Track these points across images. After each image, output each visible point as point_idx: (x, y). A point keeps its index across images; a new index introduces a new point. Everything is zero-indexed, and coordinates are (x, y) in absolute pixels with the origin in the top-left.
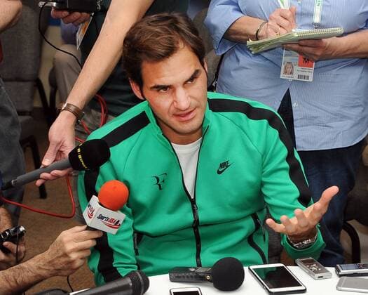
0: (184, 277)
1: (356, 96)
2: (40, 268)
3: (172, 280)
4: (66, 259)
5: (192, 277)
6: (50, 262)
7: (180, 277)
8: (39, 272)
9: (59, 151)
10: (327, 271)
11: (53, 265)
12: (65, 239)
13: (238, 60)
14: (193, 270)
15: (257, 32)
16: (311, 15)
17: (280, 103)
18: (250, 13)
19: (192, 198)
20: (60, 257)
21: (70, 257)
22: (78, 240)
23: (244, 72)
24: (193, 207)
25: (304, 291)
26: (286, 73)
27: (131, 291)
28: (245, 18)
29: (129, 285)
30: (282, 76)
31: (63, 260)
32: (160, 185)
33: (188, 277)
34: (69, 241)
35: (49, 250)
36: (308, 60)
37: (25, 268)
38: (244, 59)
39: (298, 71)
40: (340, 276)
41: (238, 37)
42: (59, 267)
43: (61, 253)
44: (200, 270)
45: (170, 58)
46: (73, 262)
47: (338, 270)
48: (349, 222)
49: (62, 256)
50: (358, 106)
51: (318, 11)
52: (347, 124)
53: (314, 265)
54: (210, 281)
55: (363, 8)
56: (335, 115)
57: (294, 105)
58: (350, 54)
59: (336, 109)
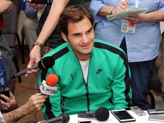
0: (84, 115)
1: (154, 39)
2: (23, 111)
3: (79, 117)
4: (34, 107)
5: (87, 115)
6: (27, 109)
7: (82, 115)
8: (23, 113)
9: (34, 62)
10: (144, 112)
11: (29, 110)
12: (33, 99)
13: (103, 24)
14: (87, 112)
15: (111, 12)
16: (134, 5)
17: (121, 42)
18: (108, 4)
19: (86, 83)
20: (31, 106)
21: (36, 107)
22: (38, 99)
23: (105, 29)
24: (86, 87)
25: (135, 121)
26: (123, 29)
27: (62, 122)
28: (106, 6)
29: (61, 119)
30: (122, 31)
31: (33, 108)
32: (73, 78)
33: (85, 115)
34: (35, 100)
35: (27, 104)
36: (133, 24)
37: (17, 111)
38: (106, 24)
39: (129, 28)
40: (150, 114)
41: (103, 14)
42: (31, 111)
43: (32, 105)
44: (90, 112)
45: (81, 21)
46: (37, 108)
47: (148, 112)
48: (150, 91)
49: (32, 106)
50: (155, 43)
51: (137, 3)
52: (149, 50)
53: (138, 110)
54: (95, 117)
55: (157, 1)
56: (144, 47)
57: (127, 43)
58: (151, 21)
59: (145, 44)
